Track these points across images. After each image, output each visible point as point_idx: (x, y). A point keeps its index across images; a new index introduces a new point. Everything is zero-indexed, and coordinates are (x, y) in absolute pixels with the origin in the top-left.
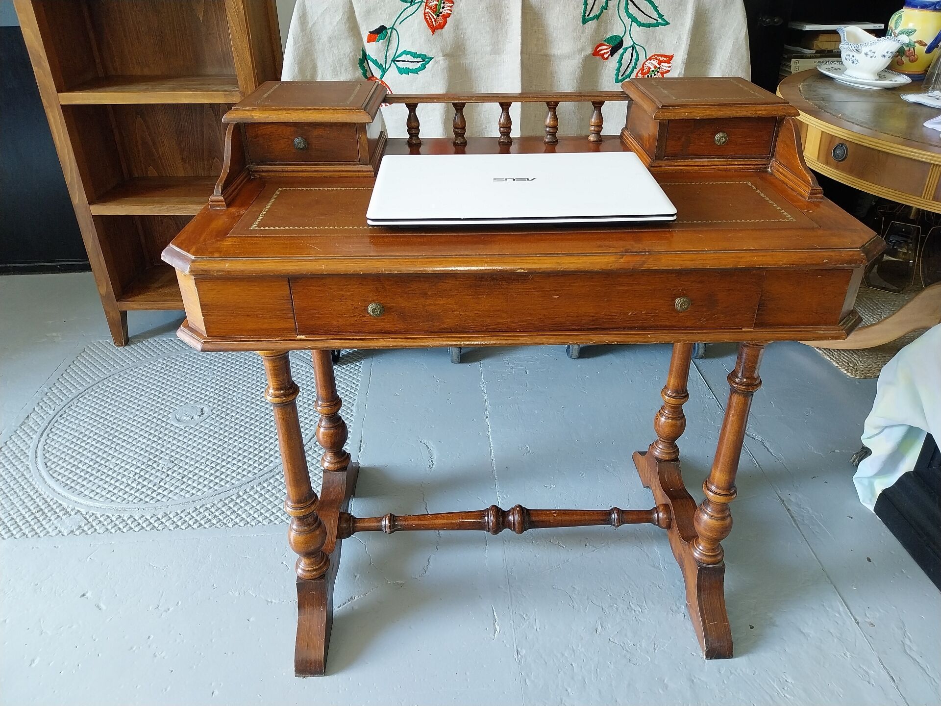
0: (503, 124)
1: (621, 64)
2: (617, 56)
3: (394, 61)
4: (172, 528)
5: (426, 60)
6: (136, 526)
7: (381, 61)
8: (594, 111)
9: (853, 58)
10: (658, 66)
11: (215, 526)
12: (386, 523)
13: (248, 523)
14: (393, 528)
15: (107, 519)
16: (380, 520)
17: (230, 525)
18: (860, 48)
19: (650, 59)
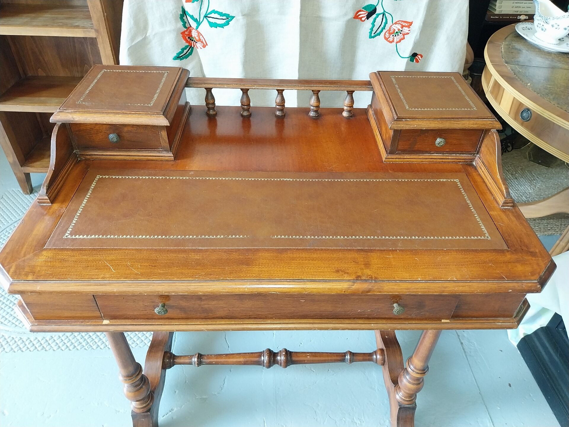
0: (278, 103)
1: (374, 26)
2: (371, 19)
3: (206, 17)
4: (55, 348)
5: (229, 18)
6: (32, 346)
7: (196, 16)
8: (347, 97)
9: (542, 26)
10: (401, 29)
11: (84, 348)
12: (195, 360)
13: (106, 346)
14: (200, 363)
15: (12, 340)
16: (191, 356)
17: (94, 347)
18: (548, 21)
19: (396, 23)
